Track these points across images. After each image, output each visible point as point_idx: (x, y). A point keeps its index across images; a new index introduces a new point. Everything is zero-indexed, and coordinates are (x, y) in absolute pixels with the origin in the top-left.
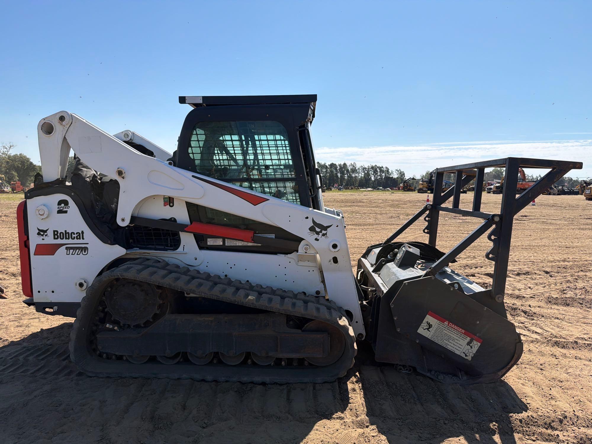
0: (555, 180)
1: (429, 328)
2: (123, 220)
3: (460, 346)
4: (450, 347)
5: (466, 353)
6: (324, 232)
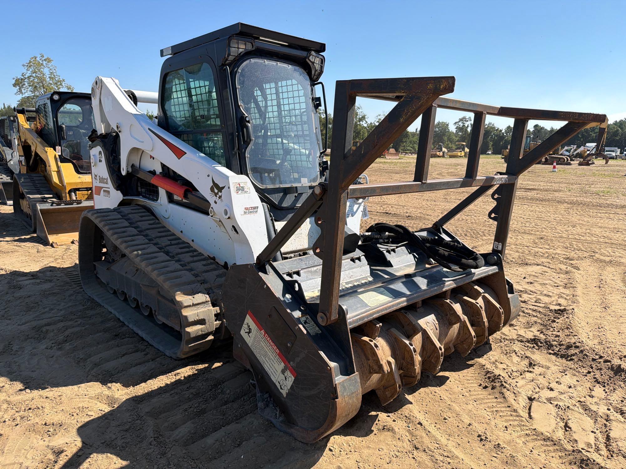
0: (401, 120)
1: (249, 333)
2: (123, 169)
3: (275, 371)
4: (267, 368)
5: (281, 384)
6: (220, 194)
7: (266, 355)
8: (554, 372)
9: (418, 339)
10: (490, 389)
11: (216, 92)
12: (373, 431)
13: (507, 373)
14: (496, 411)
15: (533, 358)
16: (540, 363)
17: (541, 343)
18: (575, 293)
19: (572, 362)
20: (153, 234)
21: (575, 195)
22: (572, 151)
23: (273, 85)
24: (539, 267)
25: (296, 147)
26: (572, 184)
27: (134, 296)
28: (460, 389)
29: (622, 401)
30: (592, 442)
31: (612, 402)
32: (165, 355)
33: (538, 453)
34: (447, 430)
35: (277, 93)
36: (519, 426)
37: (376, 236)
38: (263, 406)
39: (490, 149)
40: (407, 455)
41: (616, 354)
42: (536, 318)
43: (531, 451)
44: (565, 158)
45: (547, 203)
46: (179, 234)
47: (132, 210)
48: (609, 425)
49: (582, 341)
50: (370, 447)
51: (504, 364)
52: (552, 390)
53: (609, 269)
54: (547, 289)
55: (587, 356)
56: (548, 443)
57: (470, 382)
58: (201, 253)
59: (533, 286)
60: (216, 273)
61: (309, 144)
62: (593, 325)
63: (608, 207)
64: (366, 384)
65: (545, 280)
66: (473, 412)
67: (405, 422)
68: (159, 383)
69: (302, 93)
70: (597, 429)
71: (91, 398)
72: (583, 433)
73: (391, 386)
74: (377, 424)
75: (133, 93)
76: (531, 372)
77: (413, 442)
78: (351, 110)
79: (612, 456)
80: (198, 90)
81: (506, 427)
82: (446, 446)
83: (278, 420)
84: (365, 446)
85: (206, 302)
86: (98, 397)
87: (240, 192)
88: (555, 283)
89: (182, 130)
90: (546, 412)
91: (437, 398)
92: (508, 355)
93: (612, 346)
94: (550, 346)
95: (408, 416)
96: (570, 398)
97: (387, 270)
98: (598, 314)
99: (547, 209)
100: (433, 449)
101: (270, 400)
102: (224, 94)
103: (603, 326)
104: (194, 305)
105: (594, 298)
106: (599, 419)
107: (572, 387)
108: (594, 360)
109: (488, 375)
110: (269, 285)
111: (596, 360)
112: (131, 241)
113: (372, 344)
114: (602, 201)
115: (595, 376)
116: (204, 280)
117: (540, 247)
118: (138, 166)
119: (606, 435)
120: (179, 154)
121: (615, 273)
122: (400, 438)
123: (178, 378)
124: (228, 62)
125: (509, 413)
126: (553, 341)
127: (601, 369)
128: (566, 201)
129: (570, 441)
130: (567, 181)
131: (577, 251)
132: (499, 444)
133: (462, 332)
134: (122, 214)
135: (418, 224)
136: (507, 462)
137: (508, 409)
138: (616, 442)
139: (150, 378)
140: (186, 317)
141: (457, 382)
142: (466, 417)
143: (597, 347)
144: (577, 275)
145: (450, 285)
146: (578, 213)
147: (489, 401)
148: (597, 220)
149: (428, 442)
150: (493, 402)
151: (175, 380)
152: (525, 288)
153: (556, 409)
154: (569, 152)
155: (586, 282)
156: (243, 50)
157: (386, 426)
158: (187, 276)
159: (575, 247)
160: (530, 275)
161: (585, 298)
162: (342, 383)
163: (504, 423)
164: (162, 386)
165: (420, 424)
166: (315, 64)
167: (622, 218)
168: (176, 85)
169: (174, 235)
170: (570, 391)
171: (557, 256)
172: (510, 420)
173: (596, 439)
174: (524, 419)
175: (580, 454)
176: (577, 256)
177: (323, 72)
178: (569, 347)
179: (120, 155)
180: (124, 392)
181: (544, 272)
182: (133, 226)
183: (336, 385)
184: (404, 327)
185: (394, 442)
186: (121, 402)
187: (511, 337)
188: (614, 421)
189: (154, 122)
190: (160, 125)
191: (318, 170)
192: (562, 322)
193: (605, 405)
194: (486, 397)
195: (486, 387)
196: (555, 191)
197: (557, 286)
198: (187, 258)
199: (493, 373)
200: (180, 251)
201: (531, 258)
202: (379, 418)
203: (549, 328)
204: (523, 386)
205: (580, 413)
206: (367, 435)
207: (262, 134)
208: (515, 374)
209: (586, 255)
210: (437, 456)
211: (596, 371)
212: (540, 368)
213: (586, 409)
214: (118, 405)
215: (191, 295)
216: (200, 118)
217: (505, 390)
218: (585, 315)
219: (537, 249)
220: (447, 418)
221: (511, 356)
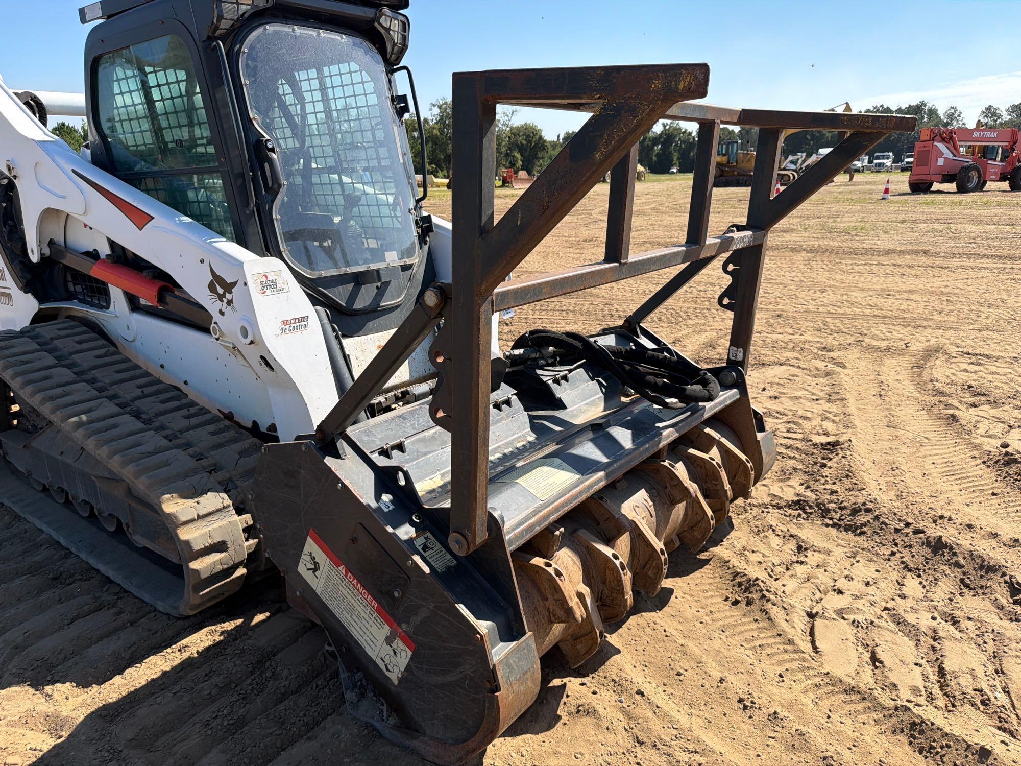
0: (598, 156)
1: (315, 570)
2: (32, 251)
3: (373, 639)
4: (355, 633)
5: (387, 662)
6: (228, 296)
7: (352, 611)
8: (839, 560)
9: (624, 542)
10: (743, 605)
11: (201, 93)
12: (559, 718)
13: (766, 569)
14: (760, 646)
15: (803, 537)
16: (815, 544)
17: (811, 507)
18: (848, 410)
19: (863, 537)
20: (105, 376)
21: (815, 236)
22: (800, 162)
23: (313, 73)
24: (784, 367)
25: (369, 190)
26: (808, 218)
27: (82, 496)
28: (694, 610)
29: (951, 600)
30: (920, 684)
31: (937, 604)
32: (155, 610)
33: (840, 719)
34: (686, 696)
35: (323, 89)
36: (802, 669)
37: (533, 356)
38: (355, 699)
39: (675, 164)
40: (625, 760)
41: (927, 514)
42: (794, 461)
43: (829, 717)
44: (791, 175)
45: (776, 253)
46: (157, 372)
47: (59, 330)
48: (939, 647)
49: (876, 500)
50: (560, 753)
51: (758, 553)
52: (840, 592)
53: (888, 361)
54: (801, 406)
55: (886, 525)
56: (853, 698)
57: (709, 594)
58: (203, 408)
59: (781, 403)
60: (237, 447)
61: (392, 185)
62: (882, 464)
63: (866, 254)
64: (544, 642)
65: (796, 390)
66: (722, 653)
67: (614, 691)
68: (148, 672)
69: (370, 87)
70: (923, 658)
71: (12, 724)
72: (904, 669)
73: (586, 635)
74: (565, 703)
75: (35, 97)
76: (802, 563)
77: (633, 731)
78: (488, 134)
79: (954, 706)
80: (165, 89)
81: (781, 676)
82: (691, 731)
83: (387, 725)
84: (550, 750)
85: (224, 508)
86: (26, 721)
87: (268, 292)
88: (813, 394)
89: (141, 169)
90: (839, 636)
91: (659, 634)
92: (762, 535)
93: (918, 500)
94: (825, 512)
95: (617, 679)
96: (872, 605)
97: (558, 415)
98: (886, 445)
99: (778, 263)
100: (669, 740)
101: (368, 684)
102: (218, 96)
103: (897, 465)
104: (200, 517)
105: (876, 416)
106: (922, 638)
107: (871, 583)
108: (897, 530)
109: (738, 580)
110: (346, 482)
111: (900, 530)
112: (63, 396)
113: (551, 570)
114: (856, 245)
115: (903, 560)
116: (215, 465)
117: (779, 331)
118: (62, 243)
119: (937, 667)
120: (141, 219)
121: (898, 368)
122: (610, 727)
123: (185, 655)
124: (219, 32)
125: (781, 647)
126: (829, 503)
127: (910, 546)
128: (804, 247)
129: (886, 686)
130: (800, 214)
131: (836, 335)
132: (775, 713)
133: (690, 512)
134: (39, 340)
135: (582, 305)
136: (793, 745)
137: (778, 640)
138: (955, 678)
139: (130, 665)
140: (187, 543)
141: (688, 597)
142: (714, 664)
143: (896, 504)
144: (844, 376)
145: (669, 436)
146: (824, 266)
147: (746, 628)
148: (854, 277)
149: (657, 727)
150: (752, 630)
151: (179, 662)
152: (767, 408)
153: (853, 628)
154: (796, 165)
155: (859, 388)
156: (249, 7)
157: (581, 705)
158: (182, 460)
159: (832, 327)
160: (772, 384)
161: (863, 418)
162: (505, 660)
163: (776, 667)
164: (155, 676)
165: (640, 693)
166: (391, 32)
167: (890, 272)
168: (118, 80)
169: (147, 374)
170: (871, 593)
171: (807, 346)
172: (785, 661)
173: (925, 677)
174: (806, 656)
175: (908, 713)
176: (837, 343)
177: (407, 47)
178: (855, 512)
179: (22, 224)
180: (80, 699)
181: (793, 376)
182: (63, 363)
183: (494, 666)
184: (598, 524)
185: (600, 737)
186: (75, 725)
187: (760, 500)
188: (946, 639)
189: (83, 157)
190: (97, 161)
191: (415, 234)
192: (836, 465)
193: (927, 612)
194: (739, 621)
195: (736, 602)
196: (785, 232)
197: (817, 400)
198: (176, 421)
199: (746, 575)
200: (163, 407)
201: (768, 353)
202: (568, 691)
203: (818, 478)
204: (794, 592)
205: (892, 631)
206: (550, 727)
207: (301, 167)
208: (778, 569)
209: (851, 339)
210: (677, 754)
211: (902, 550)
212: (816, 554)
213: (899, 621)
214: (69, 732)
215: (192, 498)
216: (174, 145)
217: (769, 605)
218: (868, 447)
219: (775, 337)
220: (682, 671)
221: (767, 537)
